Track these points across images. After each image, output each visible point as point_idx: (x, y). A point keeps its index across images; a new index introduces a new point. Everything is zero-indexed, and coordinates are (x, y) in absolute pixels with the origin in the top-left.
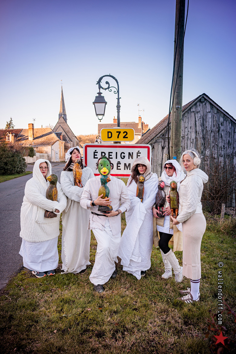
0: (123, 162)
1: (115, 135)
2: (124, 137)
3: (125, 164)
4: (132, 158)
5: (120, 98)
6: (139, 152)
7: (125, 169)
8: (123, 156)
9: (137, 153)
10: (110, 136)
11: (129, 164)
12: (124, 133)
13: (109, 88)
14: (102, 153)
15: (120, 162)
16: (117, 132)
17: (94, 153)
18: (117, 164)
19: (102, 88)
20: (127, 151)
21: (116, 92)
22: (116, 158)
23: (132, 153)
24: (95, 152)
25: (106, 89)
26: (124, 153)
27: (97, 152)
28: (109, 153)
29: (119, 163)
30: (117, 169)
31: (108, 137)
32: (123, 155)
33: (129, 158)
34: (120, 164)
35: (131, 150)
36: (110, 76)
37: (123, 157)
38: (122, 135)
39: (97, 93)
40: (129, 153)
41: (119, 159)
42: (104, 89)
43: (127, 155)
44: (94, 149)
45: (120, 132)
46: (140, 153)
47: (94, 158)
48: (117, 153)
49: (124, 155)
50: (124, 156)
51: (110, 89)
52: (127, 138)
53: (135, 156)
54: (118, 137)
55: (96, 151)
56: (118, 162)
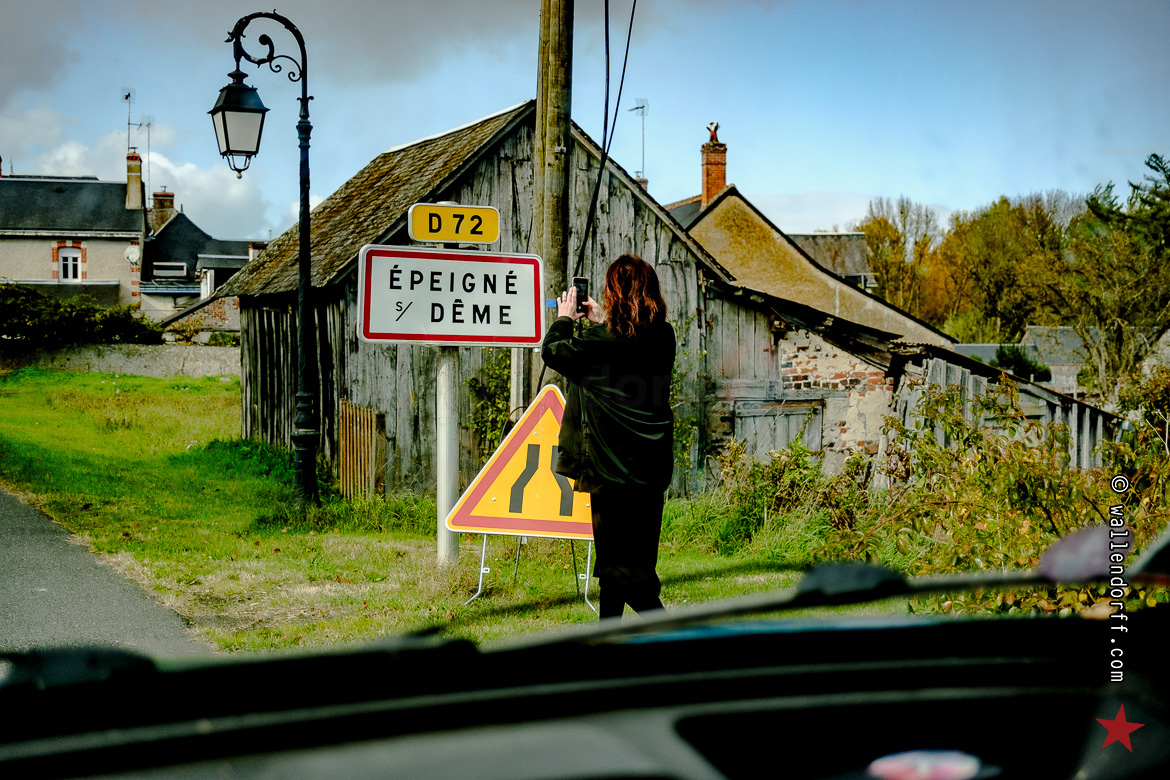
0: (469, 300)
1: (449, 224)
2: (474, 231)
3: (476, 308)
4: (494, 291)
5: (312, 98)
6: (510, 276)
7: (475, 322)
8: (470, 284)
9: (508, 278)
10: (435, 226)
11: (487, 309)
12: (472, 219)
13: (271, 58)
14: (413, 273)
15: (460, 301)
16: (455, 216)
17: (392, 272)
18: (455, 306)
19: (248, 58)
20: (480, 270)
21: (297, 76)
22: (452, 290)
23: (494, 276)
24: (395, 271)
25: (260, 62)
26: (473, 277)
27: (400, 272)
28: (433, 274)
29: (458, 304)
30: (455, 321)
31: (431, 230)
32: (469, 279)
33: (485, 291)
34: (462, 306)
35: (490, 269)
36: (275, 16)
37: (469, 288)
38: (468, 225)
39: (229, 75)
40: (487, 278)
41: (459, 292)
42: (252, 61)
43: (479, 282)
44: (391, 262)
45: (461, 217)
46: (515, 277)
47: (392, 287)
48: (452, 274)
49: (472, 281)
50: (473, 285)
51: (275, 63)
52: (480, 233)
53: (501, 285)
54: (457, 232)
55: (396, 266)
56: (457, 301)
